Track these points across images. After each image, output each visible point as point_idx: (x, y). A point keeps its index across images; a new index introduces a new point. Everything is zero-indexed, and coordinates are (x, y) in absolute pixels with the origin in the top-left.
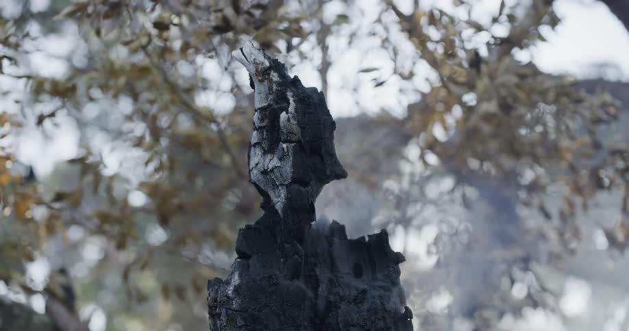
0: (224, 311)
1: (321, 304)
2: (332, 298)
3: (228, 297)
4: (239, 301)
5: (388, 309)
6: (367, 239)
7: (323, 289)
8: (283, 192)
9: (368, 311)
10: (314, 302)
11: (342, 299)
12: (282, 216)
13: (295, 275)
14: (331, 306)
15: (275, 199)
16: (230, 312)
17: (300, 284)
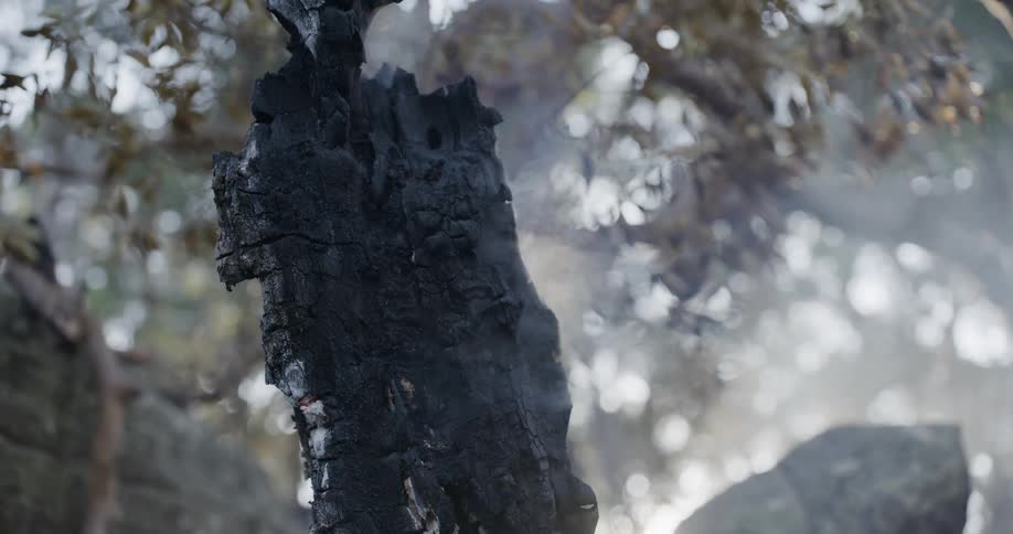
0: (234, 194)
1: (378, 183)
2: (392, 173)
3: (240, 174)
4: (257, 180)
5: (475, 185)
6: (446, 93)
7: (380, 161)
8: (314, 20)
9: (445, 188)
10: (368, 181)
11: (408, 174)
12: (315, 57)
13: (338, 141)
14: (392, 185)
15: (304, 33)
16: (243, 194)
17: (346, 153)
